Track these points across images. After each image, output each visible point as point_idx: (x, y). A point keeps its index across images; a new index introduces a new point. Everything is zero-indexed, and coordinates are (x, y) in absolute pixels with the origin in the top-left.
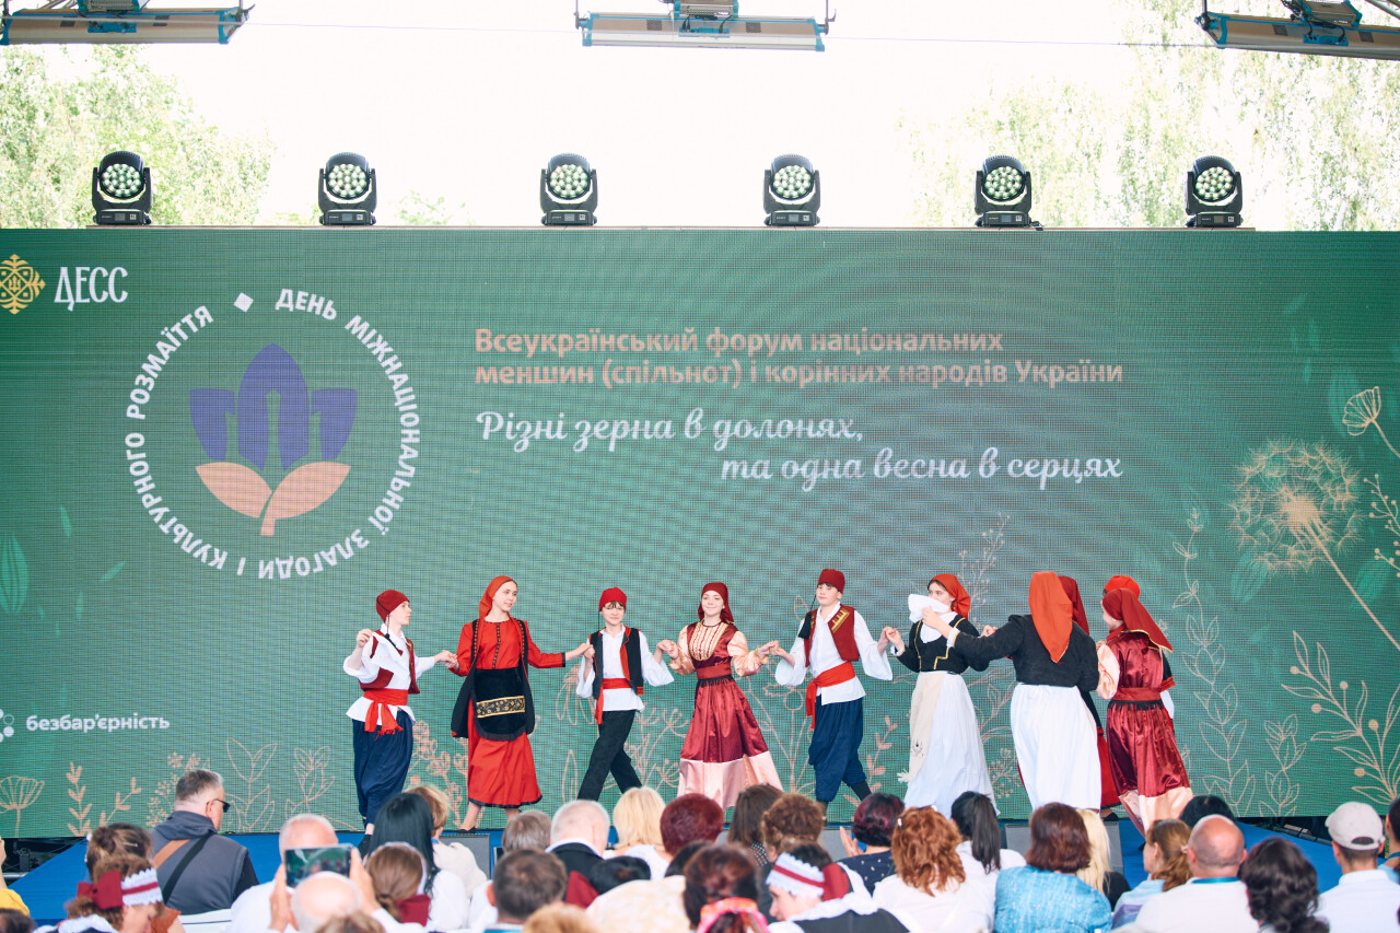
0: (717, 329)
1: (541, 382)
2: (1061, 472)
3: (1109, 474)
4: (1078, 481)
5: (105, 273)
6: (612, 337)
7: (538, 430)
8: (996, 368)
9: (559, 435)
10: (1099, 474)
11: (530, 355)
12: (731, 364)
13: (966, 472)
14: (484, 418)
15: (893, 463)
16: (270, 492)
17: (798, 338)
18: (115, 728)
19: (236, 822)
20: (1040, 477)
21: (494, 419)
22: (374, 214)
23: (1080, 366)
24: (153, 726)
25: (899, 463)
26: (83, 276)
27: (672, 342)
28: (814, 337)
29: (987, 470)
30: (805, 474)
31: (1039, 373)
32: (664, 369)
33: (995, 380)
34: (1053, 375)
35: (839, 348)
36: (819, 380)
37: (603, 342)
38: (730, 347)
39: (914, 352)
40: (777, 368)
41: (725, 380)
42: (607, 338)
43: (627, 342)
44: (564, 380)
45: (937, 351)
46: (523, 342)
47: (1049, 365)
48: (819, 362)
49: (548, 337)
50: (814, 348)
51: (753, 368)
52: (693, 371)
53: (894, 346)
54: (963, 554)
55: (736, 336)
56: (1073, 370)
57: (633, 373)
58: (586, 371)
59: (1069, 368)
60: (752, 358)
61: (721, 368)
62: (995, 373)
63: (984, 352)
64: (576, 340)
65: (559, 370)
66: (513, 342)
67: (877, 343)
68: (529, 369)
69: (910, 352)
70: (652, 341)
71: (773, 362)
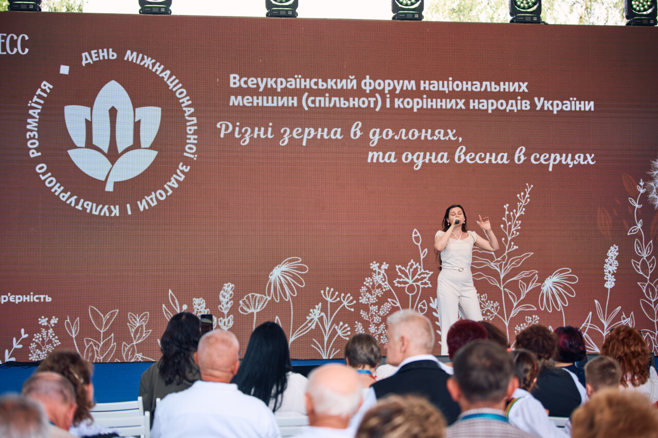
0: (368, 77)
1: (268, 105)
2: (561, 161)
3: (588, 162)
4: (571, 166)
5: (15, 37)
6: (308, 80)
8: (524, 102)
9: (269, 136)
10: (582, 163)
11: (261, 90)
12: (376, 97)
13: (507, 160)
15: (465, 154)
16: (111, 166)
17: (413, 82)
18: (21, 301)
19: (93, 357)
20: (549, 164)
22: (171, 8)
23: (571, 101)
24: (42, 300)
25: (469, 154)
26: (2, 39)
27: (342, 84)
28: (422, 82)
29: (519, 159)
30: (415, 160)
31: (547, 105)
32: (337, 99)
33: (524, 108)
34: (555, 106)
35: (436, 89)
36: (425, 107)
37: (303, 83)
38: (375, 87)
39: (478, 92)
40: (401, 100)
41: (372, 105)
42: (305, 81)
43: (316, 84)
44: (280, 104)
45: (491, 92)
46: (258, 82)
47: (553, 101)
48: (425, 96)
49: (271, 80)
50: (422, 88)
51: (388, 100)
52: (354, 100)
53: (467, 88)
54: (506, 206)
55: (378, 81)
56: (566, 104)
57: (320, 101)
58: (293, 99)
59: (564, 102)
60: (387, 94)
61: (370, 99)
62: (524, 105)
63: (517, 92)
64: (287, 82)
65: (277, 99)
66: (252, 82)
67: (458, 86)
68: (260, 98)
69: (476, 92)
70: (331, 83)
71: (399, 96)
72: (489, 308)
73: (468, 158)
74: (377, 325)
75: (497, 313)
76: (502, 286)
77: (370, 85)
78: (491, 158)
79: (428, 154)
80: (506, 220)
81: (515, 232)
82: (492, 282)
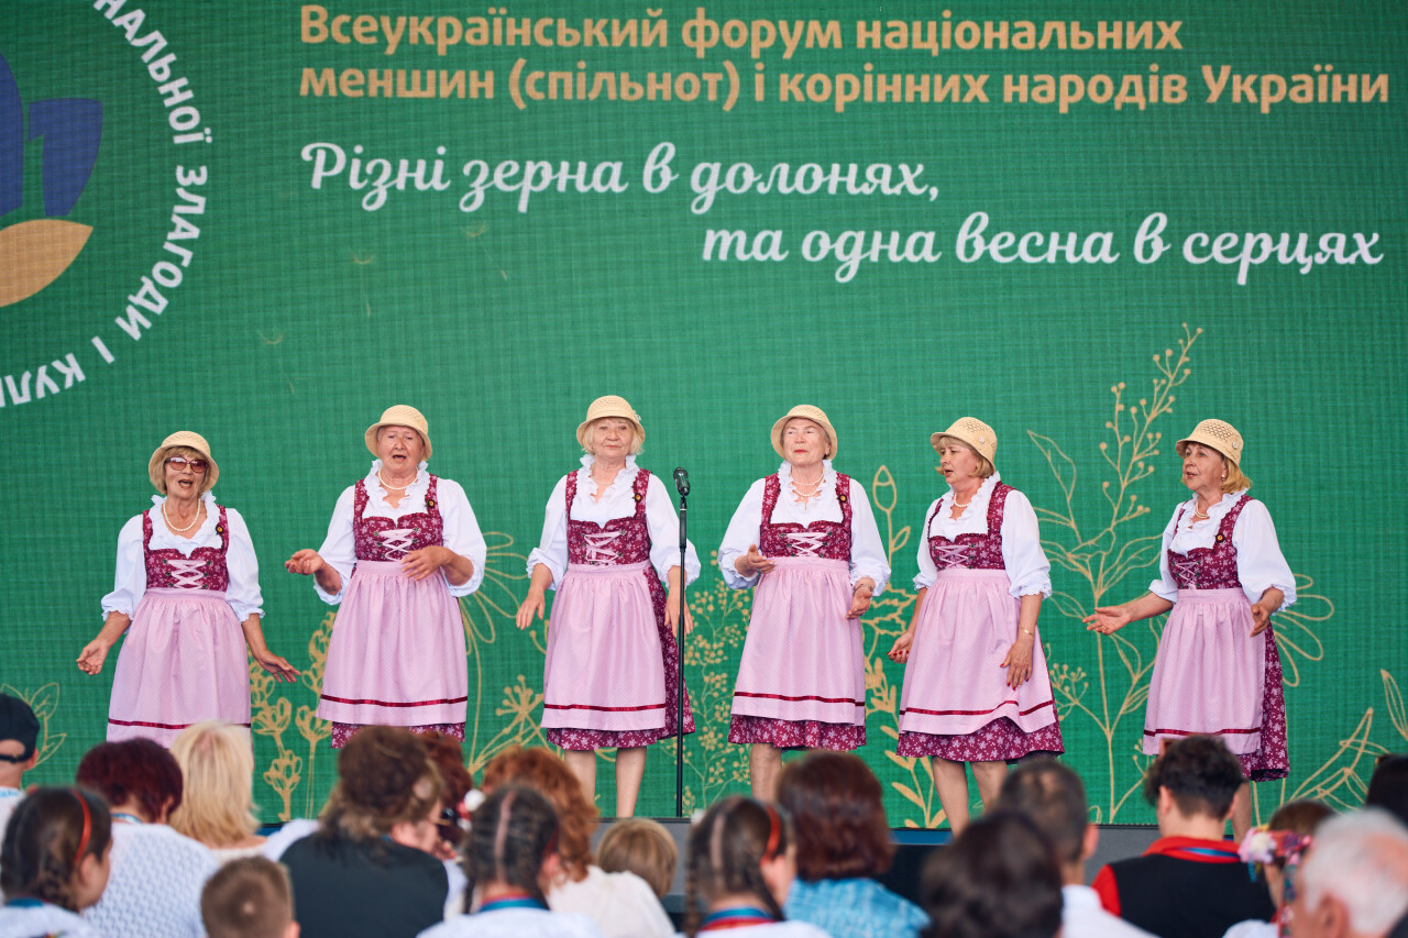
0: (701, 12)
1: (410, 94)
2: (1274, 255)
3: (1359, 258)
4: (1304, 271)
6: (526, 22)
7: (403, 174)
8: (1168, 79)
9: (437, 184)
10: (1340, 259)
11: (390, 51)
12: (724, 71)
13: (1112, 254)
14: (314, 153)
15: (987, 236)
17: (834, 26)
20: (1239, 262)
21: (330, 153)
23: (1315, 76)
25: (998, 237)
27: (626, 33)
28: (861, 25)
29: (1147, 251)
30: (840, 255)
31: (1242, 88)
32: (610, 77)
33: (1167, 99)
34: (1267, 92)
35: (903, 45)
36: (868, 98)
37: (512, 31)
38: (721, 42)
39: (1029, 52)
40: (799, 77)
41: (712, 96)
42: (519, 25)
43: (551, 32)
44: (445, 92)
45: (1070, 52)
46: (380, 28)
47: (1261, 75)
48: (868, 67)
49: (420, 21)
50: (861, 43)
51: (759, 79)
52: (659, 80)
53: (996, 41)
54: (1118, 389)
55: (732, 23)
56: (1302, 83)
57: (561, 82)
58: (481, 78)
59: (1295, 78)
60: (757, 61)
61: (706, 76)
62: (1167, 89)
63: (1147, 52)
64: (466, 28)
65: (438, 75)
66: (364, 28)
67: (967, 35)
68: (388, 73)
69: (1022, 52)
70: (593, 31)
71: (793, 67)
73: (994, 248)
75: (1080, 701)
77: (708, 37)
78: (1064, 248)
79: (878, 236)
80: (1116, 429)
81: (1141, 465)
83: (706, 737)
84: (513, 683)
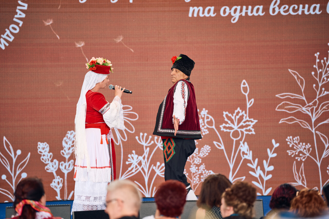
13: (319, 11)
15: (279, 7)
25: (283, 7)
30: (233, 14)
54: (317, 55)
72: (302, 150)
73: (282, 10)
74: (198, 166)
75: (310, 154)
76: (314, 129)
78: (304, 10)
79: (244, 7)
80: (317, 67)
81: (325, 79)
82: (305, 126)
83: (192, 168)
84: (131, 153)
